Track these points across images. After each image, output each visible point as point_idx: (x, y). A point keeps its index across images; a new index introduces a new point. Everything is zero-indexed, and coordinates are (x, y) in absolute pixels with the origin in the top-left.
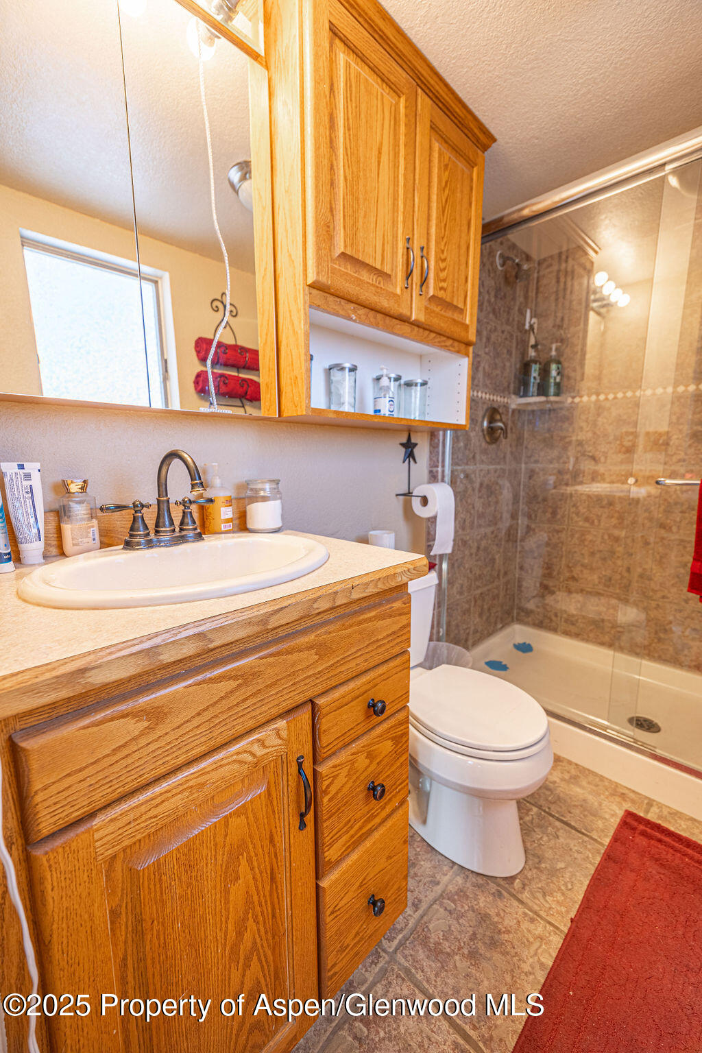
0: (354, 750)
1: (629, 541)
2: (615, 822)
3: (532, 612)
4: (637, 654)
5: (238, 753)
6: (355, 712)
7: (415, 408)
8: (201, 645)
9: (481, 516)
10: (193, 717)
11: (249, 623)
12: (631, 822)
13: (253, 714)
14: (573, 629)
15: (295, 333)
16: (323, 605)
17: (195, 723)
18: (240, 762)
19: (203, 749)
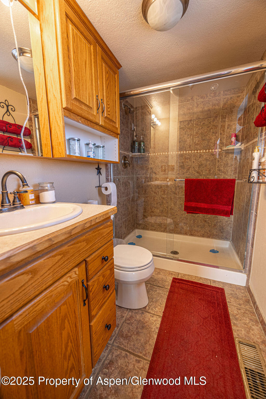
0: (99, 275)
1: (167, 198)
2: (171, 282)
3: (141, 224)
4: (171, 233)
5: (63, 282)
6: (98, 262)
7: (100, 155)
8: (51, 243)
9: (123, 193)
10: (47, 271)
11: (65, 233)
12: (175, 281)
13: (67, 267)
14: (153, 228)
15: (58, 125)
16: (88, 225)
17: (48, 273)
18: (64, 285)
19: (51, 282)
